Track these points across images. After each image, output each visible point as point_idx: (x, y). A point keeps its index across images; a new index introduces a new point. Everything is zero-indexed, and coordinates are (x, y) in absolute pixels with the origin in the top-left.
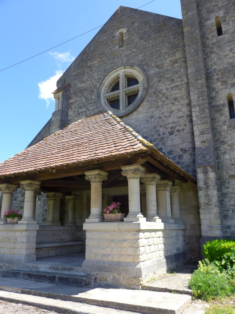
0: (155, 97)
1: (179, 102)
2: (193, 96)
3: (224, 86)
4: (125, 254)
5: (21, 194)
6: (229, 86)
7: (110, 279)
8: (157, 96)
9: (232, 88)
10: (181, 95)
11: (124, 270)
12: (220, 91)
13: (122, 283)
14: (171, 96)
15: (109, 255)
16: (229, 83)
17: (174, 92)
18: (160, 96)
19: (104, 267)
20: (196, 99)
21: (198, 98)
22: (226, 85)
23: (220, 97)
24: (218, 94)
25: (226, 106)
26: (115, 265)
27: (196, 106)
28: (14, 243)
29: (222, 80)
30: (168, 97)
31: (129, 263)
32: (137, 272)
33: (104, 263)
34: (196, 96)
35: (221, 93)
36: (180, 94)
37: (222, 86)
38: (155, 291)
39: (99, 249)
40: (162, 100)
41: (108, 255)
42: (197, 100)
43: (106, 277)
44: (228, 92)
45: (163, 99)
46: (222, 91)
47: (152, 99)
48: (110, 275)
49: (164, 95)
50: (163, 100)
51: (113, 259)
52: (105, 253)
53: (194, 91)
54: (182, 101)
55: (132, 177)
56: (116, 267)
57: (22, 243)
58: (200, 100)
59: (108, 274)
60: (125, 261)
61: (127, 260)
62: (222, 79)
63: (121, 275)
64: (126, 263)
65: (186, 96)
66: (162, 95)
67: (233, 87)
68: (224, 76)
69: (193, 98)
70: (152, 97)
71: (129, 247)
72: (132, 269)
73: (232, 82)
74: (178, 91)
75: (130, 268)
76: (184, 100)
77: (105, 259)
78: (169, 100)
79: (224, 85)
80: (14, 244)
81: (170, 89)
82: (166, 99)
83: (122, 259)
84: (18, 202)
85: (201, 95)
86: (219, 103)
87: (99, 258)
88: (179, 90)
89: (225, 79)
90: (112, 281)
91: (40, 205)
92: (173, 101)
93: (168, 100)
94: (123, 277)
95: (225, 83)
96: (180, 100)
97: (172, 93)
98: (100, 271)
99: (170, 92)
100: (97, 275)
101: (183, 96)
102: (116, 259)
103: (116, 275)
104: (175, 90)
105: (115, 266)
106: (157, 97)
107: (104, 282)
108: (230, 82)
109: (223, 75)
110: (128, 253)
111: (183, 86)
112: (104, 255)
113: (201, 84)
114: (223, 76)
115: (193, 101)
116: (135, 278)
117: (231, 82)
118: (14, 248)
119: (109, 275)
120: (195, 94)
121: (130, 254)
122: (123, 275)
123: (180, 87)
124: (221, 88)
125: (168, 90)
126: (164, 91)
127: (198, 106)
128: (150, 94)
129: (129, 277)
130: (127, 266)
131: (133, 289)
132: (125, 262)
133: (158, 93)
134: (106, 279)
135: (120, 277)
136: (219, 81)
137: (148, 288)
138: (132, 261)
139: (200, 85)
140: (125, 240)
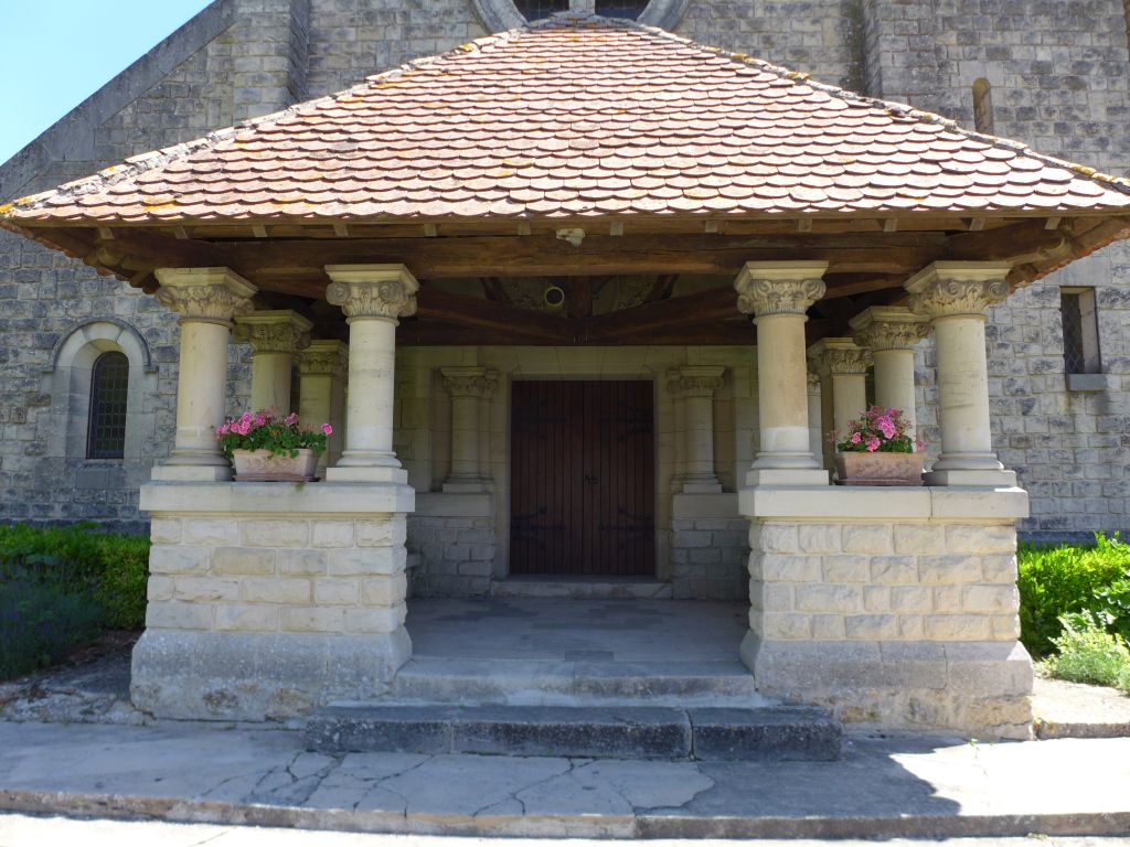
0: (723, 27)
1: (813, 68)
2: (890, 55)
3: (967, 49)
4: (954, 610)
5: (39, 337)
6: (982, 55)
7: (892, 711)
8: (731, 25)
9: (991, 63)
10: (821, 43)
11: (957, 673)
12: (955, 63)
13: (951, 720)
14: (785, 38)
15: (882, 617)
16: (982, 42)
17: (796, 26)
18: (744, 26)
19: (868, 667)
20: (901, 70)
21: (908, 67)
22: (974, 48)
23: (953, 85)
24: (946, 73)
25: (969, 119)
26: (918, 657)
27: (897, 94)
28: (308, 575)
29: (960, 27)
30: (774, 39)
31: (975, 644)
32: (1013, 677)
33: (860, 651)
34: (900, 60)
35: (955, 68)
36: (818, 40)
37: (960, 49)
38: (1094, 737)
39: (833, 594)
40: (749, 42)
41: (879, 621)
42: (903, 73)
43: (876, 705)
44: (980, 74)
45: (753, 40)
46: (961, 63)
47: (712, 30)
48: (893, 695)
49: (756, 25)
50: (755, 44)
51: (901, 632)
52: (864, 612)
53: (894, 41)
54: (823, 66)
55: (974, 310)
56: (922, 663)
57: (360, 574)
58: (913, 78)
59: (884, 693)
60: (955, 638)
61: (962, 636)
62: (962, 23)
63: (947, 693)
64: (962, 645)
65: (837, 51)
66: (749, 24)
67: (993, 60)
68: (968, 17)
69: (889, 63)
70: (709, 24)
71: (973, 584)
72: (995, 665)
73: (993, 41)
74: (807, 26)
75: (985, 662)
76: (831, 65)
77: (864, 634)
78: (777, 52)
79: (967, 44)
80: (306, 583)
81: (782, 13)
82: (765, 43)
83: (942, 633)
84: (18, 373)
85: (916, 60)
86: (949, 102)
87: (836, 632)
88: (815, 22)
89: (969, 26)
90: (901, 720)
91: (157, 396)
92: (790, 58)
93: (773, 51)
94: (956, 699)
95: (969, 38)
96: (816, 59)
97: (786, 27)
98: (845, 684)
99: (780, 20)
100: (832, 700)
101: (828, 48)
102: (914, 633)
103: (923, 695)
104: (800, 21)
105: (917, 662)
106: (731, 28)
107: (865, 725)
108: (985, 40)
109: (966, 10)
110: (971, 606)
111: (830, 11)
112: (862, 621)
113: (918, 20)
114: (966, 14)
115: (889, 73)
116: (1008, 697)
117: (989, 40)
118: (312, 602)
119: (891, 698)
120: (897, 51)
121: (977, 610)
122: (953, 694)
123: (819, 12)
124: (957, 55)
125: (774, 15)
126: (759, 13)
127: (904, 95)
128: (701, 10)
129: (982, 697)
130: (972, 658)
131: (1003, 740)
132: (957, 642)
133: (732, 15)
134: (872, 715)
135: (941, 700)
136: (952, 28)
137: (1065, 729)
138: (985, 636)
139: (916, 24)
140: (957, 559)
